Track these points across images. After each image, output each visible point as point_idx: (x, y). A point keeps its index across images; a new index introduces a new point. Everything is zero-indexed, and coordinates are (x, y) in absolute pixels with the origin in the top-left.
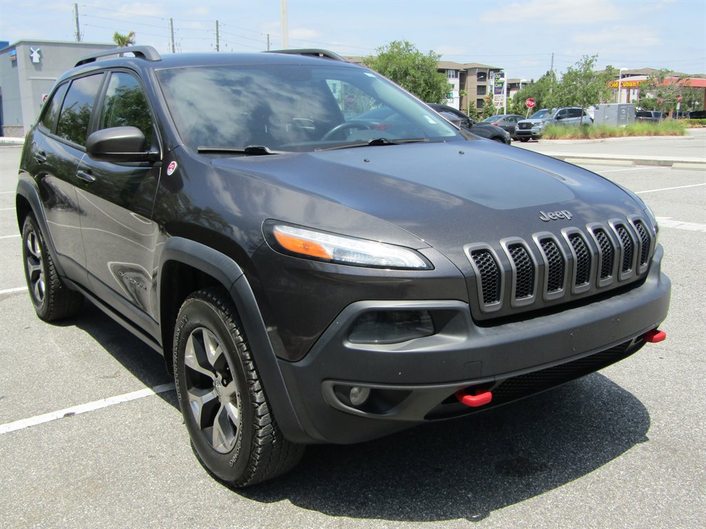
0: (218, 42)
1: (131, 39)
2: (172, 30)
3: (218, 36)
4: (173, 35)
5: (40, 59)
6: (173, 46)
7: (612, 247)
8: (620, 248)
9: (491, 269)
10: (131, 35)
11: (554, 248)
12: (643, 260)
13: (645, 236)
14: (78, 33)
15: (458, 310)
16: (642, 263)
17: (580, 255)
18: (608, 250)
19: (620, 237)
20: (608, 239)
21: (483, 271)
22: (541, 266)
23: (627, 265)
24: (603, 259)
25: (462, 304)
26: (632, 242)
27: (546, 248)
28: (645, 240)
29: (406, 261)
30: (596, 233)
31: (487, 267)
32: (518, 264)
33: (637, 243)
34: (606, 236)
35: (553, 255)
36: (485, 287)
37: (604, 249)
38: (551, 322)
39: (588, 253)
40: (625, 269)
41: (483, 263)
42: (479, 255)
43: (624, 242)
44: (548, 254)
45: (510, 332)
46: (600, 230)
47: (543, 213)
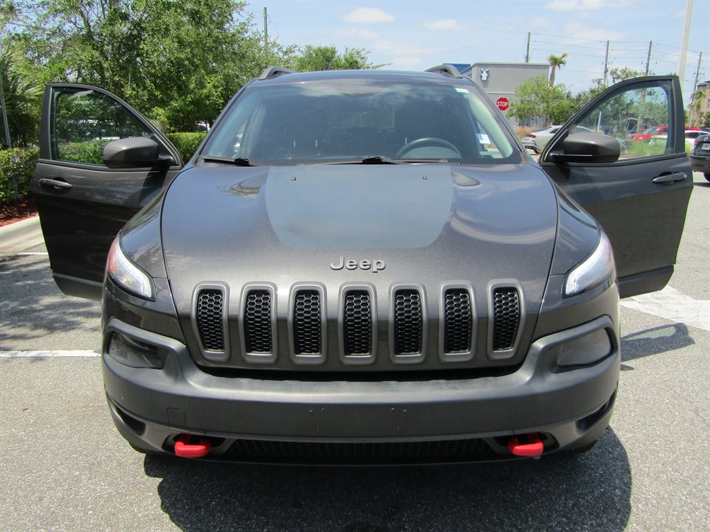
0: (648, 61)
1: (563, 59)
2: (607, 51)
3: (649, 55)
4: (607, 55)
5: (487, 77)
6: (606, 64)
7: (421, 316)
8: (438, 320)
9: (215, 313)
10: (563, 56)
11: (316, 304)
12: (508, 342)
13: (514, 311)
14: (527, 56)
15: (167, 350)
16: (506, 346)
17: (356, 318)
18: (414, 320)
19: (446, 306)
20: (420, 306)
21: (205, 313)
22: (282, 321)
23: (463, 344)
24: (400, 329)
25: (175, 345)
26: (471, 315)
27: (306, 301)
28: (511, 316)
29: (142, 287)
30: (405, 295)
31: (212, 311)
32: (253, 314)
33: (483, 318)
34: (420, 300)
35: (309, 312)
36: (206, 331)
37: (407, 317)
38: (290, 390)
39: (370, 318)
40: (458, 349)
41: (209, 305)
42: (211, 295)
43: (453, 313)
44: (302, 309)
45: (227, 387)
46: (415, 292)
47: (341, 259)
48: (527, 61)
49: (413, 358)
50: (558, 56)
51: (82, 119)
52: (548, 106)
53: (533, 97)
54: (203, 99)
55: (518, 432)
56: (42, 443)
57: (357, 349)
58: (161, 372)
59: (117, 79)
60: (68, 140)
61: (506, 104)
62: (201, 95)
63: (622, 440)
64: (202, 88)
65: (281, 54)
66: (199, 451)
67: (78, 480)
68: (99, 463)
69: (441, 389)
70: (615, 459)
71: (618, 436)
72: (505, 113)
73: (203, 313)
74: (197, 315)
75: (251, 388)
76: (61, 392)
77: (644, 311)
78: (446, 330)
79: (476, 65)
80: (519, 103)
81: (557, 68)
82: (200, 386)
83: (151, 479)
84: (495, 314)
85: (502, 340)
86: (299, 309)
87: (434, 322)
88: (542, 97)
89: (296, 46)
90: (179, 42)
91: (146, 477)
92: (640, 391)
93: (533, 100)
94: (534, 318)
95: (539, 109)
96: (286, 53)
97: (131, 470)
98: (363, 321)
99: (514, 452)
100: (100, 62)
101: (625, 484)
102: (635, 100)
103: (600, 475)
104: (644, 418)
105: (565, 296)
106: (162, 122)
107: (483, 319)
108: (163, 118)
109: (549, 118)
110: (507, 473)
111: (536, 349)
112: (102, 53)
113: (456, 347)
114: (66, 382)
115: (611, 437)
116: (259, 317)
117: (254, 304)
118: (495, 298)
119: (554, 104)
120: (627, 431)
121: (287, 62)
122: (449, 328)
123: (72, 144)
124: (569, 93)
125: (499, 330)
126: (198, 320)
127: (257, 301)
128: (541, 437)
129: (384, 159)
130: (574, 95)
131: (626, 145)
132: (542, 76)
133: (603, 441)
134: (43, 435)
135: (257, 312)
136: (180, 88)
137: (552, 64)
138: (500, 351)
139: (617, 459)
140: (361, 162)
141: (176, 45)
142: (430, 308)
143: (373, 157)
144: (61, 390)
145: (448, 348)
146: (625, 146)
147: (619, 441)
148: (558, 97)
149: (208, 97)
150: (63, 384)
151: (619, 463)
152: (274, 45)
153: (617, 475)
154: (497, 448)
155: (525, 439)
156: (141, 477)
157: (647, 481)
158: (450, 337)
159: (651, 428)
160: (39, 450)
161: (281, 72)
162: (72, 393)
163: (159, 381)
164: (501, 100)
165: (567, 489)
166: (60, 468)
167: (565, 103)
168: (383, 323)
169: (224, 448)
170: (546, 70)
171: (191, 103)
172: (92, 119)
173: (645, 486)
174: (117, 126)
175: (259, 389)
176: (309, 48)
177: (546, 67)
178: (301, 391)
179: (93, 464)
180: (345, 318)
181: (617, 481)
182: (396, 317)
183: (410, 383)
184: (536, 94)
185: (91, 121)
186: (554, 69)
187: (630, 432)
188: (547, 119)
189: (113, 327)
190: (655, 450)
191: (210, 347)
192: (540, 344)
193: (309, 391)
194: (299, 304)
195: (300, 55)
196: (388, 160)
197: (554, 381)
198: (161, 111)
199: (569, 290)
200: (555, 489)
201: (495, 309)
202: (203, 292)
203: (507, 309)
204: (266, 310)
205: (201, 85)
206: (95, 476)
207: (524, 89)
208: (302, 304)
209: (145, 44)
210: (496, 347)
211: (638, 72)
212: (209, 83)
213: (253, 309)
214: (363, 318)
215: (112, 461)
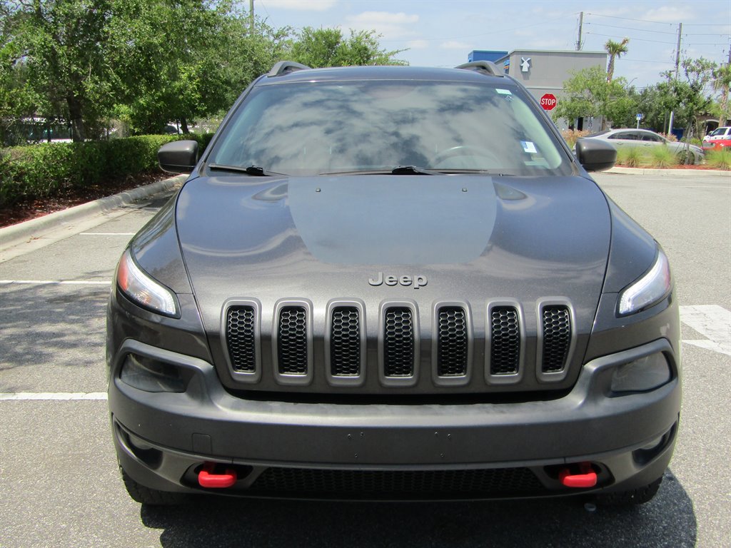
1: (624, 46)
2: (680, 35)
4: (679, 41)
5: (529, 68)
6: (678, 53)
7: (466, 335)
8: (484, 339)
9: (246, 331)
10: (624, 42)
11: (355, 321)
12: (558, 363)
13: (564, 330)
14: (579, 42)
15: (192, 371)
16: (556, 367)
17: (397, 336)
18: (458, 338)
19: (493, 324)
20: (465, 324)
21: (236, 331)
22: (318, 340)
23: (510, 365)
24: (443, 348)
25: (201, 365)
26: (519, 334)
27: (344, 318)
28: (562, 336)
29: (164, 305)
30: (450, 313)
31: (242, 328)
32: (287, 332)
33: (531, 337)
34: (464, 318)
35: (347, 330)
36: (236, 350)
37: (451, 335)
38: (325, 413)
39: (412, 336)
40: (505, 370)
41: (240, 323)
42: (242, 313)
43: (500, 332)
44: (340, 327)
45: (258, 411)
46: (460, 309)
47: (380, 274)
48: (579, 47)
49: (457, 380)
50: (618, 41)
51: (27, 117)
52: (605, 105)
53: (586, 94)
54: (175, 94)
55: (570, 460)
56: (19, 494)
57: (397, 370)
58: (184, 396)
59: (74, 68)
60: (13, 144)
61: (552, 102)
62: (173, 88)
63: (690, 492)
64: (174, 80)
65: (272, 38)
66: (226, 481)
67: (66, 532)
68: (89, 515)
69: (488, 412)
70: (681, 512)
71: (685, 488)
72: (550, 113)
73: (233, 331)
74: (227, 333)
75: (284, 412)
76: (32, 439)
77: (719, 350)
78: (492, 350)
79: (514, 53)
80: (569, 101)
81: (616, 57)
82: (227, 409)
83: (151, 530)
84: (545, 333)
85: (552, 361)
86: (337, 327)
87: (479, 341)
88: (598, 94)
89: (290, 28)
90: (152, 24)
91: (146, 529)
92: (712, 439)
93: (586, 96)
94: (586, 338)
95: (593, 108)
96: (277, 37)
97: (127, 522)
98: (405, 339)
99: (565, 483)
100: (52, 47)
101: (691, 537)
102: (714, 97)
103: (664, 527)
104: (716, 468)
105: (619, 315)
106: (126, 122)
107: (532, 339)
108: (126, 117)
109: (606, 119)
110: (558, 525)
111: (588, 371)
112: (55, 37)
113: (502, 368)
114: (37, 428)
115: (676, 488)
116: (293, 335)
117: (288, 321)
118: (544, 317)
119: (612, 102)
120: (695, 483)
121: (278, 47)
122: (496, 348)
123: (18, 148)
124: (633, 88)
125: (549, 350)
126: (228, 338)
127: (291, 318)
128: (594, 468)
129: (416, 168)
130: (637, 92)
131: (704, 153)
132: (597, 68)
133: (668, 493)
134: (18, 485)
135: (291, 329)
136: (150, 79)
137: (610, 52)
138: (550, 373)
139: (683, 511)
140: (391, 172)
141: (148, 28)
142: (475, 326)
143: (404, 167)
144: (32, 436)
145: (495, 370)
146: (702, 155)
147: (686, 494)
148: (618, 93)
149: (181, 91)
150: (34, 430)
151: (685, 516)
152: (264, 26)
153: (683, 528)
154: (547, 481)
155: (577, 469)
156: (139, 529)
157: (717, 534)
158: (497, 357)
159: (723, 479)
160: (17, 502)
161: (292, 67)
162: (46, 440)
163: (183, 405)
164: (547, 96)
165: (626, 542)
166: (43, 520)
167: (628, 101)
168: (426, 342)
169: (250, 480)
170: (604, 59)
171: (160, 98)
172: (39, 116)
173: (715, 539)
174: (69, 125)
175: (293, 412)
176: (307, 31)
177: (602, 55)
178: (338, 414)
179: (82, 516)
180: (385, 336)
181: (683, 534)
182: (439, 335)
183: (454, 407)
184: (590, 90)
185: (38, 120)
186: (612, 58)
187: (699, 483)
188: (604, 121)
189: (129, 348)
190: (727, 501)
191: (239, 368)
192: (592, 367)
193: (347, 414)
194: (336, 321)
195: (296, 40)
196: (422, 171)
197: (606, 406)
198: (124, 108)
199: (622, 310)
200: (612, 542)
201: (545, 328)
202: (233, 309)
203: (557, 328)
204: (302, 327)
205: (174, 75)
206: (86, 529)
207: (574, 84)
208: (340, 321)
209: (109, 26)
210: (545, 369)
211: (718, 63)
212: (183, 73)
213: (287, 326)
214: (404, 336)
215: (103, 513)
